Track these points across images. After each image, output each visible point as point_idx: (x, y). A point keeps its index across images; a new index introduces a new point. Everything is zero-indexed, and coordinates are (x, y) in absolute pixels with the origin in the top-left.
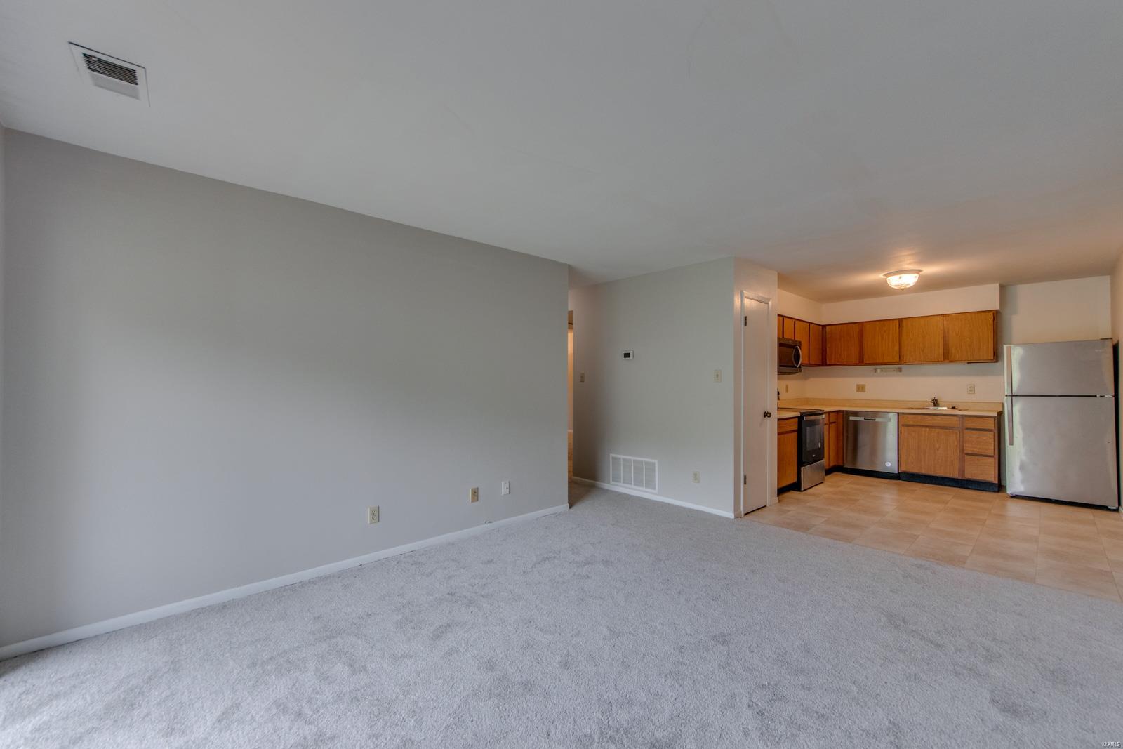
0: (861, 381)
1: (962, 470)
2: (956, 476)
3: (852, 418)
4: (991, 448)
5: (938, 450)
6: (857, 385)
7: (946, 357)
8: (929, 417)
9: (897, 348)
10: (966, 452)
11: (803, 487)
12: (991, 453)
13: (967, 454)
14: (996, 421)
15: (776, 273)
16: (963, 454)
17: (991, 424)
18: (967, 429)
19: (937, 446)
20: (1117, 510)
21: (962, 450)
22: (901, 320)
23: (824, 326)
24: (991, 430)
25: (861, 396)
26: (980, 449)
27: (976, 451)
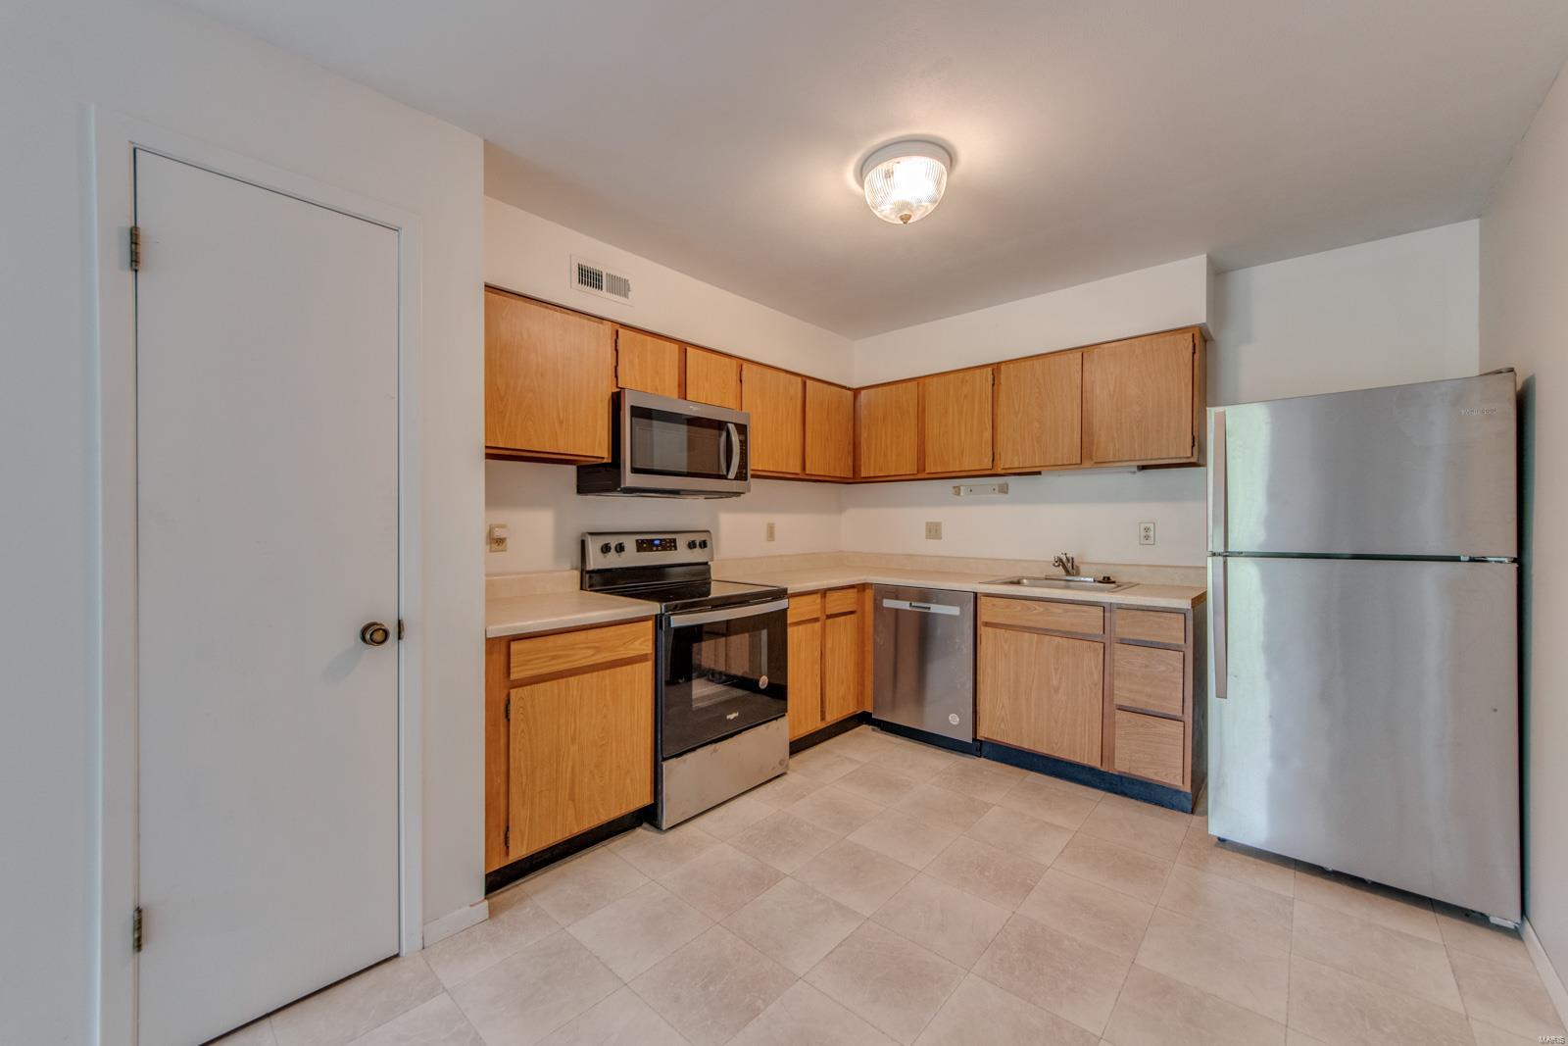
0: (933, 514)
1: (1106, 750)
2: (1095, 763)
3: (888, 603)
4: (1174, 697)
5: (1057, 690)
6: (927, 524)
7: (1087, 456)
8: (1039, 607)
9: (988, 435)
10: (1118, 701)
11: (666, 821)
12: (1174, 708)
13: (1122, 708)
14: (1190, 623)
15: (481, 142)
16: (1110, 708)
17: (1176, 632)
18: (1122, 642)
19: (1055, 683)
20: (1515, 934)
21: (1107, 693)
22: (996, 368)
23: (856, 392)
24: (1177, 649)
25: (933, 548)
26: (1149, 696)
27: (1141, 702)
